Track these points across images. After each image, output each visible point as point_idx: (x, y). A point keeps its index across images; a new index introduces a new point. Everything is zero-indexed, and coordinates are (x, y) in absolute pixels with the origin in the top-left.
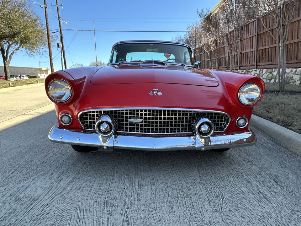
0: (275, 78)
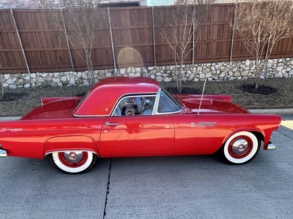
0: (29, 82)
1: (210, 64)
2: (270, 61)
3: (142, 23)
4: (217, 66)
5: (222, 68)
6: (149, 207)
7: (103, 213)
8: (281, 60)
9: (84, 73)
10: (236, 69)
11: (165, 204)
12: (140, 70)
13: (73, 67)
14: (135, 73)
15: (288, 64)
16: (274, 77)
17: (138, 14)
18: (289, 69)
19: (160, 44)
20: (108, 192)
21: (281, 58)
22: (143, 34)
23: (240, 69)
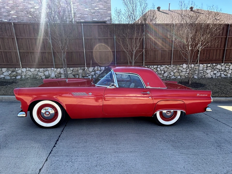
1: (156, 66)
2: (201, 65)
3: (107, 35)
4: (162, 68)
5: (165, 69)
6: (83, 157)
7: (45, 160)
8: (209, 65)
9: (62, 69)
10: (176, 71)
11: (98, 156)
12: (104, 68)
13: (54, 65)
14: (100, 71)
15: (215, 68)
16: (205, 77)
17: (104, 29)
18: (215, 72)
19: (120, 50)
20: (55, 146)
21: (210, 63)
22: (107, 43)
23: (179, 71)
